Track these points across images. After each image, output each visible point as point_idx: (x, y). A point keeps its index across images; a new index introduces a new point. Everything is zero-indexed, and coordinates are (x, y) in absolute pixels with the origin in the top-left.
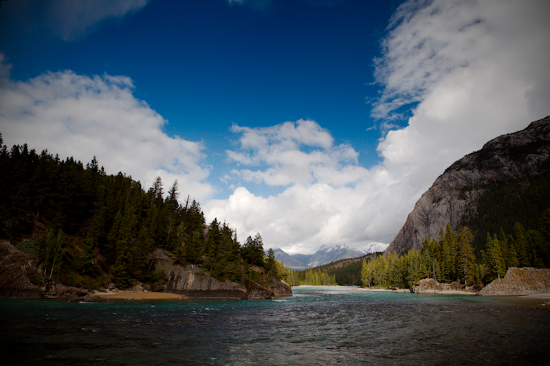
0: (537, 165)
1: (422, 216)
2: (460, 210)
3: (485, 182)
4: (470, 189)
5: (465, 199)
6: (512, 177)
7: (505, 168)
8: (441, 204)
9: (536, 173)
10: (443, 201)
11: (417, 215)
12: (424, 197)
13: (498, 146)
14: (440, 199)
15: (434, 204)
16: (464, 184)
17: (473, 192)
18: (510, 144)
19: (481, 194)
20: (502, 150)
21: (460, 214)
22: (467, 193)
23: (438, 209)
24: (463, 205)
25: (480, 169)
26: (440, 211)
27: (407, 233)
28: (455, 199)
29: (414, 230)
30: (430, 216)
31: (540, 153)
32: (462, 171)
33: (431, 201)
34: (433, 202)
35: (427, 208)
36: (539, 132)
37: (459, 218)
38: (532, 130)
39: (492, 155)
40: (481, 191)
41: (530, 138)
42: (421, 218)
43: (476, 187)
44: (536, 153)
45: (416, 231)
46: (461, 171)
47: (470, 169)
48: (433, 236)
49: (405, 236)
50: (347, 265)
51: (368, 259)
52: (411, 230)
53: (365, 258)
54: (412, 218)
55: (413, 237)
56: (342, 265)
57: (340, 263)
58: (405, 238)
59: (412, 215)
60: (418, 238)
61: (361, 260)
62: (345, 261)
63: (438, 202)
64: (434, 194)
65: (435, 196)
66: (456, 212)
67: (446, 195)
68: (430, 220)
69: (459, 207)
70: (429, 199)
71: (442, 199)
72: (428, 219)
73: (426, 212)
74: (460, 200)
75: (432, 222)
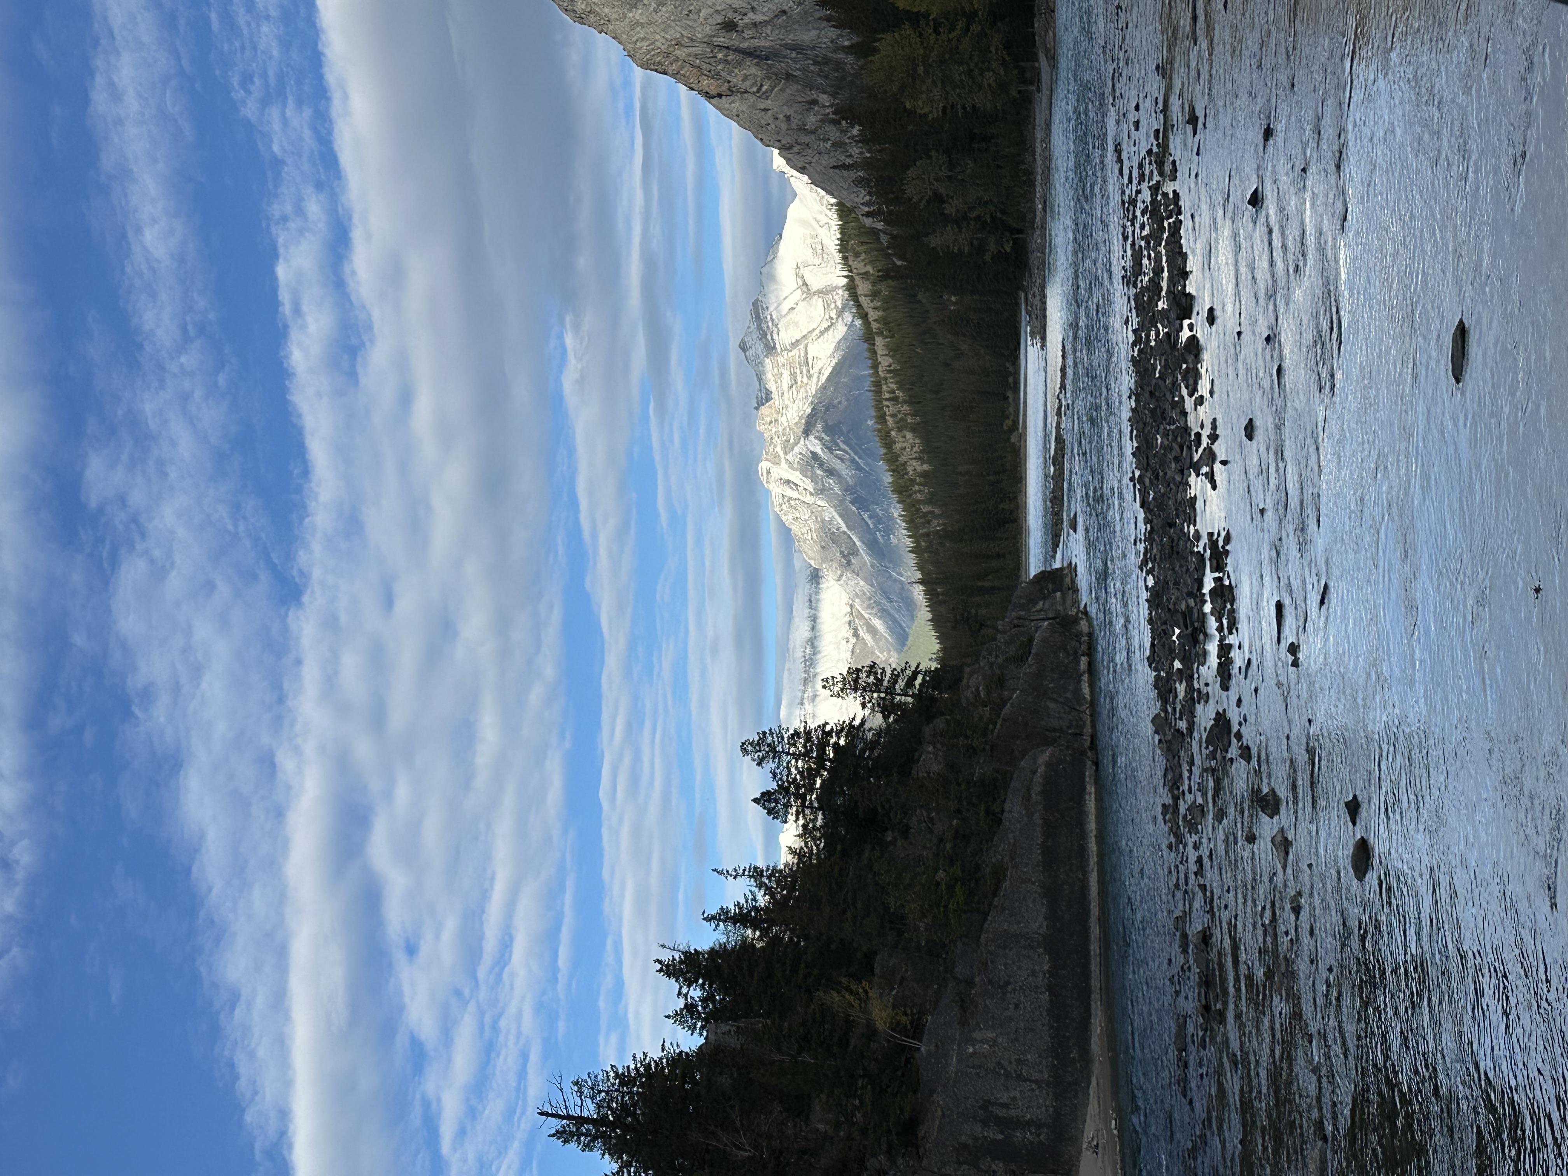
11: (639, 15)
27: (737, 77)
29: (722, 39)
45: (730, 26)
49: (755, 89)
50: (906, 408)
51: (874, 295)
52: (720, 56)
53: (873, 315)
54: (658, 44)
55: (763, 43)
56: (909, 435)
57: (898, 446)
58: (764, 88)
59: (639, 45)
60: (766, 18)
61: (880, 333)
62: (890, 421)
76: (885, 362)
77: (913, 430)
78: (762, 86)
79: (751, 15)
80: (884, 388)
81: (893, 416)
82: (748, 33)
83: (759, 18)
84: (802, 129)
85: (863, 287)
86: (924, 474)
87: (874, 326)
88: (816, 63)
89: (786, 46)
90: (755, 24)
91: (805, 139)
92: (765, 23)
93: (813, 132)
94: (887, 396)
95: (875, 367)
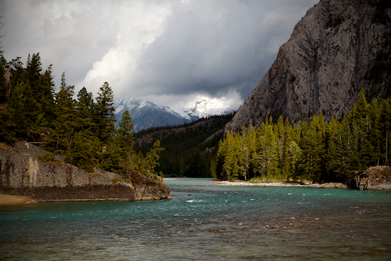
1: (306, 51)
2: (375, 43)
5: (385, 23)
8: (341, 29)
10: (344, 25)
11: (297, 48)
12: (311, 16)
14: (339, 21)
15: (329, 30)
21: (375, 50)
23: (335, 38)
24: (381, 34)
26: (339, 43)
27: (276, 81)
28: (367, 22)
29: (289, 76)
30: (319, 52)
33: (322, 24)
34: (327, 26)
35: (316, 36)
37: (372, 58)
42: (304, 54)
45: (293, 79)
48: (324, 88)
49: (272, 87)
51: (200, 128)
52: (284, 76)
54: (287, 54)
55: (287, 90)
56: (151, 139)
57: (148, 135)
58: (272, 91)
59: (287, 48)
60: (296, 91)
61: (187, 129)
62: (156, 132)
63: (335, 26)
64: (329, 11)
65: (331, 15)
66: (366, 46)
67: (352, 13)
68: (320, 59)
69: (374, 36)
70: (320, 19)
71: (344, 21)
72: (315, 56)
73: (313, 43)
74: (375, 25)
75: (323, 63)
76: (177, 131)
78: (273, 90)
79: (297, 87)
80: (168, 130)
81: (158, 134)
82: (291, 85)
83: (296, 89)
84: (259, 103)
85: (203, 124)
87: (190, 127)
88: (281, 109)
89: (286, 98)
90: (294, 88)
91: (255, 104)
92: (294, 92)
93: (257, 107)
94: (165, 131)
95: (175, 127)
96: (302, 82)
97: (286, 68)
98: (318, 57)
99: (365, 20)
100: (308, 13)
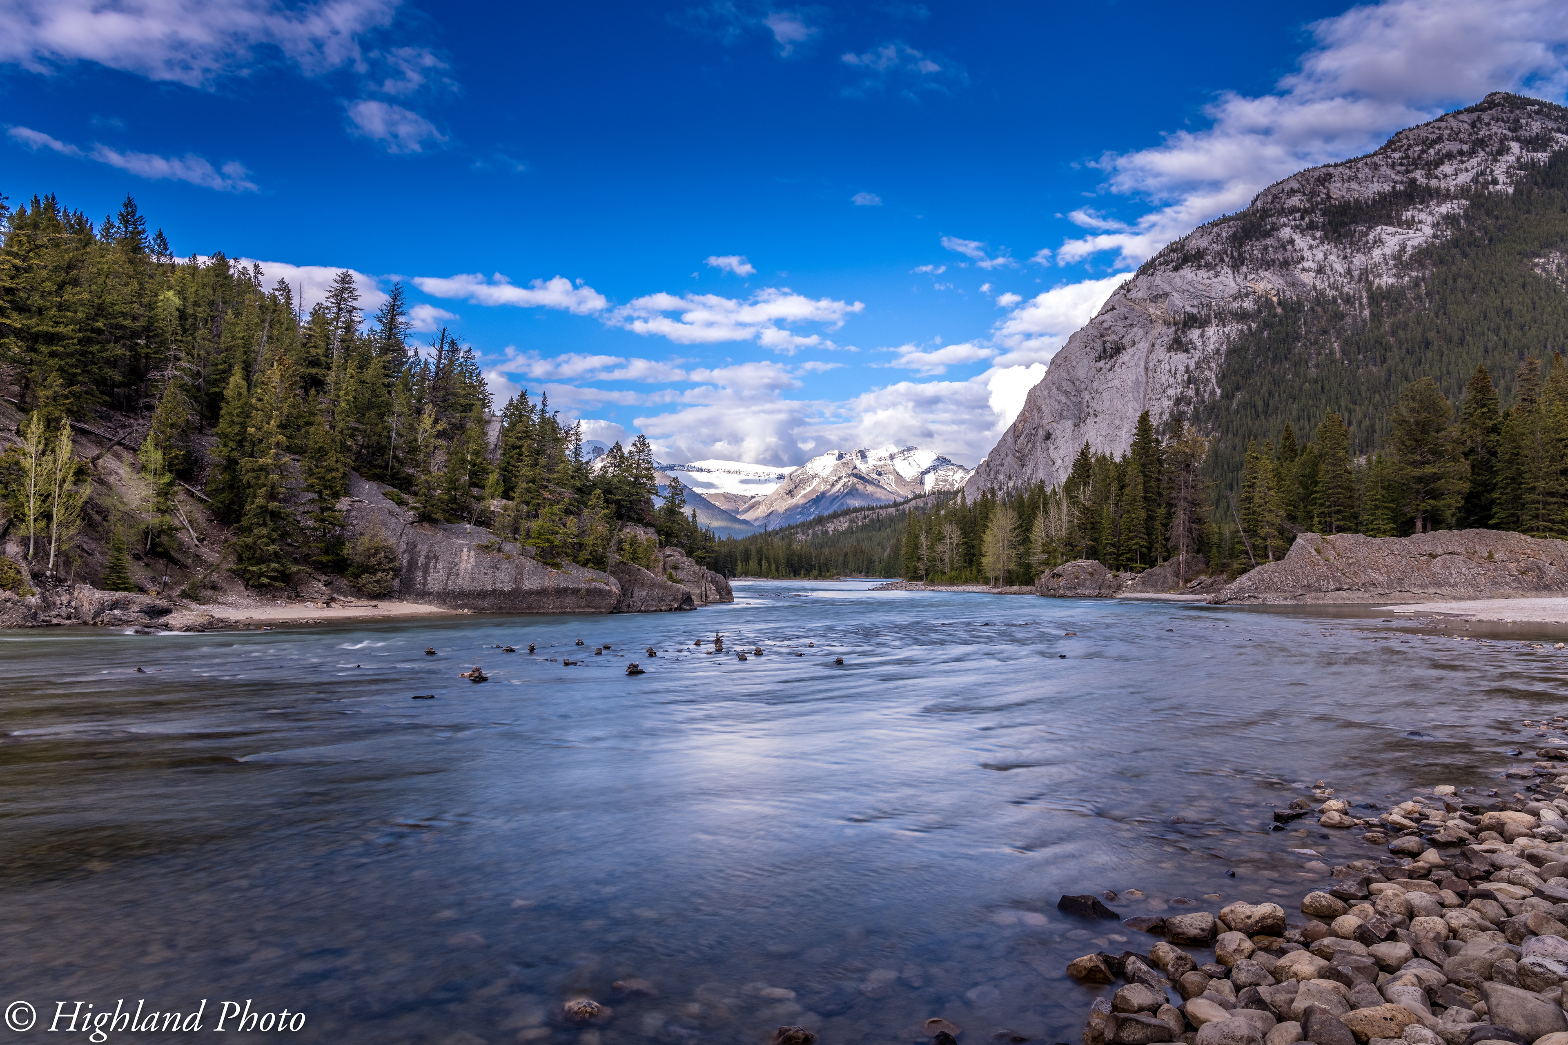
0: (1397, 257)
1: (1067, 393)
2: (1172, 381)
3: (1246, 305)
4: (1203, 323)
5: (1187, 351)
6: (1322, 293)
7: (1306, 265)
8: (1120, 361)
9: (1391, 281)
10: (1125, 357)
11: (1054, 391)
12: (1076, 344)
13: (1295, 201)
14: (1118, 350)
15: (1101, 364)
16: (1188, 309)
17: (1211, 331)
18: (1329, 197)
19: (1233, 335)
20: (1305, 212)
21: (1171, 392)
22: (1194, 334)
23: (1110, 375)
24: (1182, 369)
25: (1236, 267)
27: (1023, 439)
28: (1161, 353)
29: (1041, 433)
30: (1087, 397)
31: (1410, 224)
32: (1187, 273)
33: (1094, 355)
34: (1099, 359)
35: (1081, 373)
36: (1415, 164)
37: (1166, 403)
38: (1397, 155)
39: (1275, 228)
40: (1233, 329)
41: (1387, 179)
42: (1064, 400)
43: (1222, 317)
44: (1400, 224)
45: (1048, 436)
46: (1182, 272)
47: (1209, 266)
49: (1017, 448)
50: (860, 523)
51: (916, 508)
52: (1034, 432)
53: (906, 506)
54: (1040, 401)
55: (1039, 453)
56: (847, 524)
57: (841, 519)
58: (1018, 453)
59: (1040, 391)
61: (897, 511)
62: (854, 515)
63: (1111, 357)
64: (1102, 336)
65: (1105, 342)
66: (1157, 386)
67: (1136, 339)
68: (1088, 407)
69: (1170, 371)
70: (1088, 349)
71: (1124, 349)
72: (1080, 403)
73: (1077, 383)
74: (1172, 354)
75: (1092, 412)
76: (883, 513)
77: (850, 527)
79: (1053, 447)
80: (871, 512)
81: (857, 517)
82: (1044, 446)
83: (1051, 450)
84: (998, 472)
85: (920, 502)
86: (827, 532)
87: (901, 507)
90: (1048, 449)
91: (992, 473)
92: (1048, 455)
93: (996, 478)
94: (867, 514)
95: (881, 508)
96: (1060, 442)
97: (1037, 421)
98: (1085, 404)
99: (1156, 346)
100: (1071, 339)
